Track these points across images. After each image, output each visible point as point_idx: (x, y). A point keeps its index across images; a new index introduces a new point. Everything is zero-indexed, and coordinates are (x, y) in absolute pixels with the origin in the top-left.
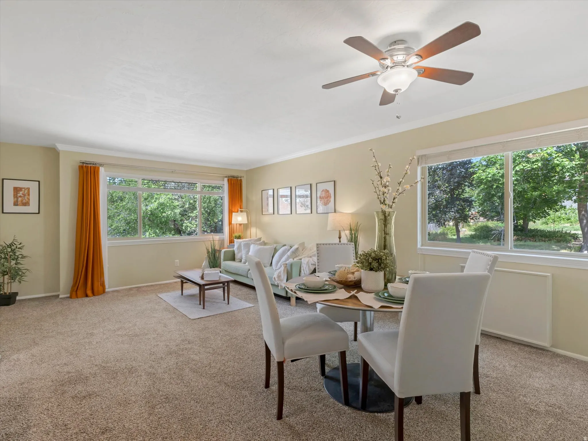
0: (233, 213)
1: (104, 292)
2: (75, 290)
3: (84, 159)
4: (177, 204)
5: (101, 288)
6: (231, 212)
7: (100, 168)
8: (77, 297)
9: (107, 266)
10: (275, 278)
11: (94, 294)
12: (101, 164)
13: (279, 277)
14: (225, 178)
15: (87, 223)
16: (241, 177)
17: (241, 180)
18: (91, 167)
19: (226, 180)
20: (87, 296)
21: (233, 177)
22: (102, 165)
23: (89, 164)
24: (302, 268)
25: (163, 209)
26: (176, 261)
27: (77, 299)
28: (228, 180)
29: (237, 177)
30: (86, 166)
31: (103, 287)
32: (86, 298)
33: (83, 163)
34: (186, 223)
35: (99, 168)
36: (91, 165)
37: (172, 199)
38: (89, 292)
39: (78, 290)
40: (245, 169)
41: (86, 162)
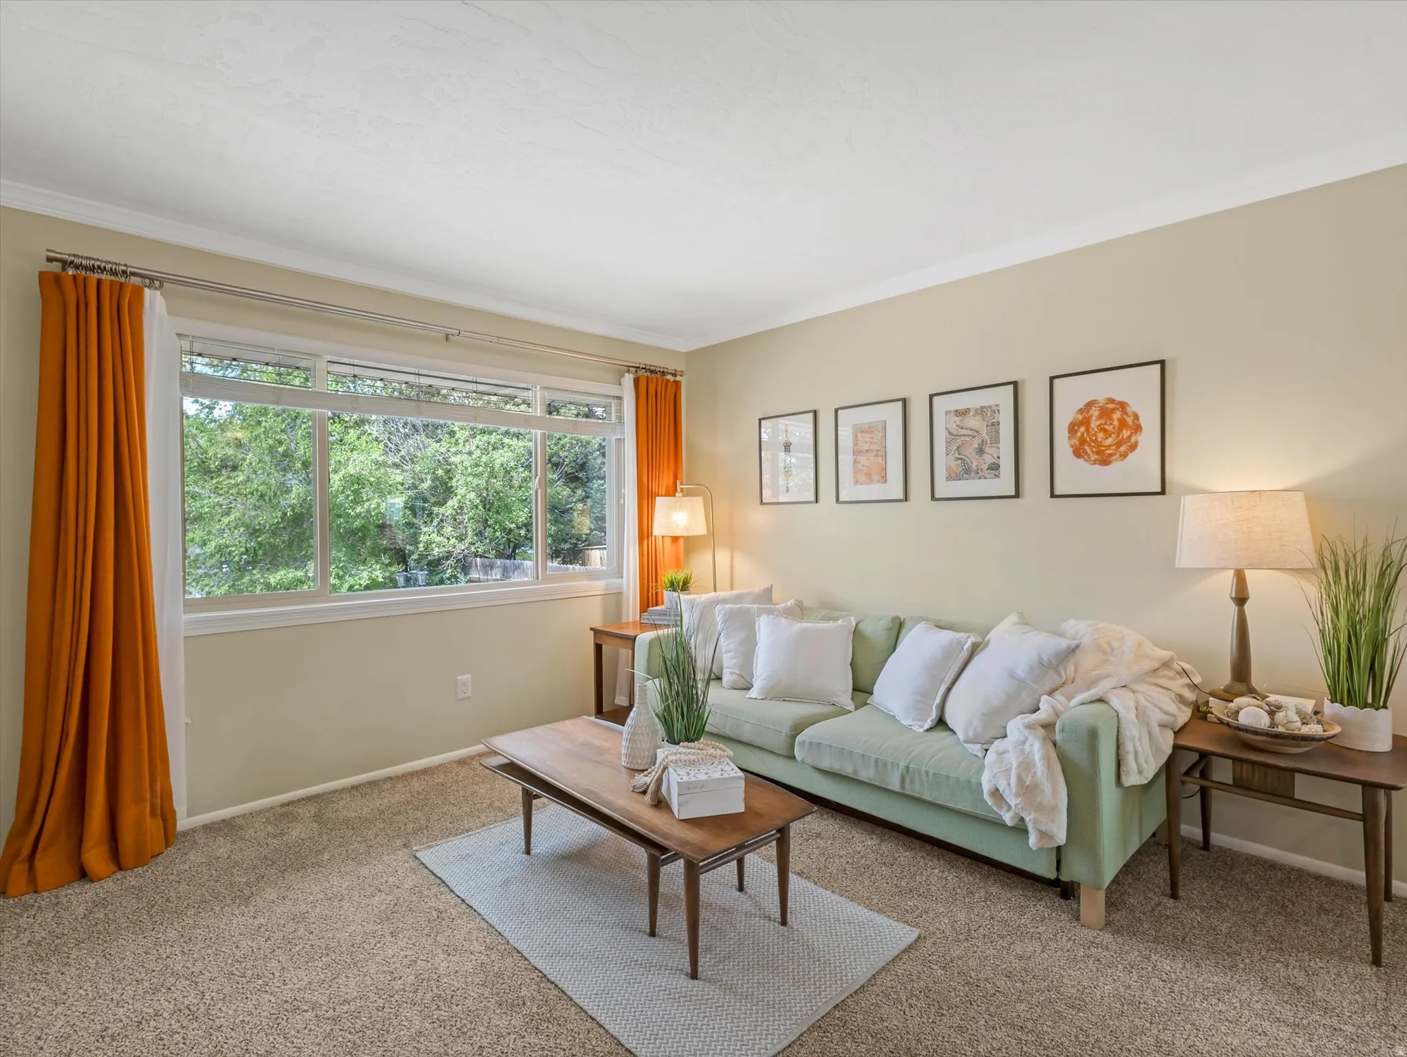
0: (657, 498)
1: (169, 835)
2: (26, 852)
3: (65, 249)
4: (399, 479)
5: (153, 826)
6: (646, 498)
7: (147, 292)
8: (34, 887)
9: (184, 719)
10: (996, 793)
11: (117, 860)
12: (152, 279)
13: (1028, 790)
14: (627, 374)
15: (81, 540)
16: (674, 375)
17: (677, 385)
18: (99, 282)
19: (628, 379)
20: (83, 875)
21: (652, 372)
22: (153, 281)
23: (92, 269)
24: (1129, 747)
25: (357, 493)
26: (459, 678)
27: (29, 899)
28: (636, 381)
29: (663, 373)
30: (74, 277)
31: (164, 820)
32: (77, 887)
33: (65, 264)
34: (428, 533)
35: (138, 292)
36: (104, 276)
37: (384, 464)
38: (95, 856)
39: (38, 855)
40: (684, 348)
41: (77, 261)
